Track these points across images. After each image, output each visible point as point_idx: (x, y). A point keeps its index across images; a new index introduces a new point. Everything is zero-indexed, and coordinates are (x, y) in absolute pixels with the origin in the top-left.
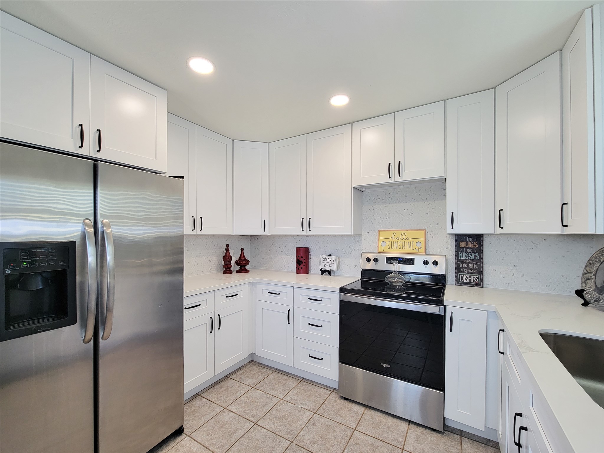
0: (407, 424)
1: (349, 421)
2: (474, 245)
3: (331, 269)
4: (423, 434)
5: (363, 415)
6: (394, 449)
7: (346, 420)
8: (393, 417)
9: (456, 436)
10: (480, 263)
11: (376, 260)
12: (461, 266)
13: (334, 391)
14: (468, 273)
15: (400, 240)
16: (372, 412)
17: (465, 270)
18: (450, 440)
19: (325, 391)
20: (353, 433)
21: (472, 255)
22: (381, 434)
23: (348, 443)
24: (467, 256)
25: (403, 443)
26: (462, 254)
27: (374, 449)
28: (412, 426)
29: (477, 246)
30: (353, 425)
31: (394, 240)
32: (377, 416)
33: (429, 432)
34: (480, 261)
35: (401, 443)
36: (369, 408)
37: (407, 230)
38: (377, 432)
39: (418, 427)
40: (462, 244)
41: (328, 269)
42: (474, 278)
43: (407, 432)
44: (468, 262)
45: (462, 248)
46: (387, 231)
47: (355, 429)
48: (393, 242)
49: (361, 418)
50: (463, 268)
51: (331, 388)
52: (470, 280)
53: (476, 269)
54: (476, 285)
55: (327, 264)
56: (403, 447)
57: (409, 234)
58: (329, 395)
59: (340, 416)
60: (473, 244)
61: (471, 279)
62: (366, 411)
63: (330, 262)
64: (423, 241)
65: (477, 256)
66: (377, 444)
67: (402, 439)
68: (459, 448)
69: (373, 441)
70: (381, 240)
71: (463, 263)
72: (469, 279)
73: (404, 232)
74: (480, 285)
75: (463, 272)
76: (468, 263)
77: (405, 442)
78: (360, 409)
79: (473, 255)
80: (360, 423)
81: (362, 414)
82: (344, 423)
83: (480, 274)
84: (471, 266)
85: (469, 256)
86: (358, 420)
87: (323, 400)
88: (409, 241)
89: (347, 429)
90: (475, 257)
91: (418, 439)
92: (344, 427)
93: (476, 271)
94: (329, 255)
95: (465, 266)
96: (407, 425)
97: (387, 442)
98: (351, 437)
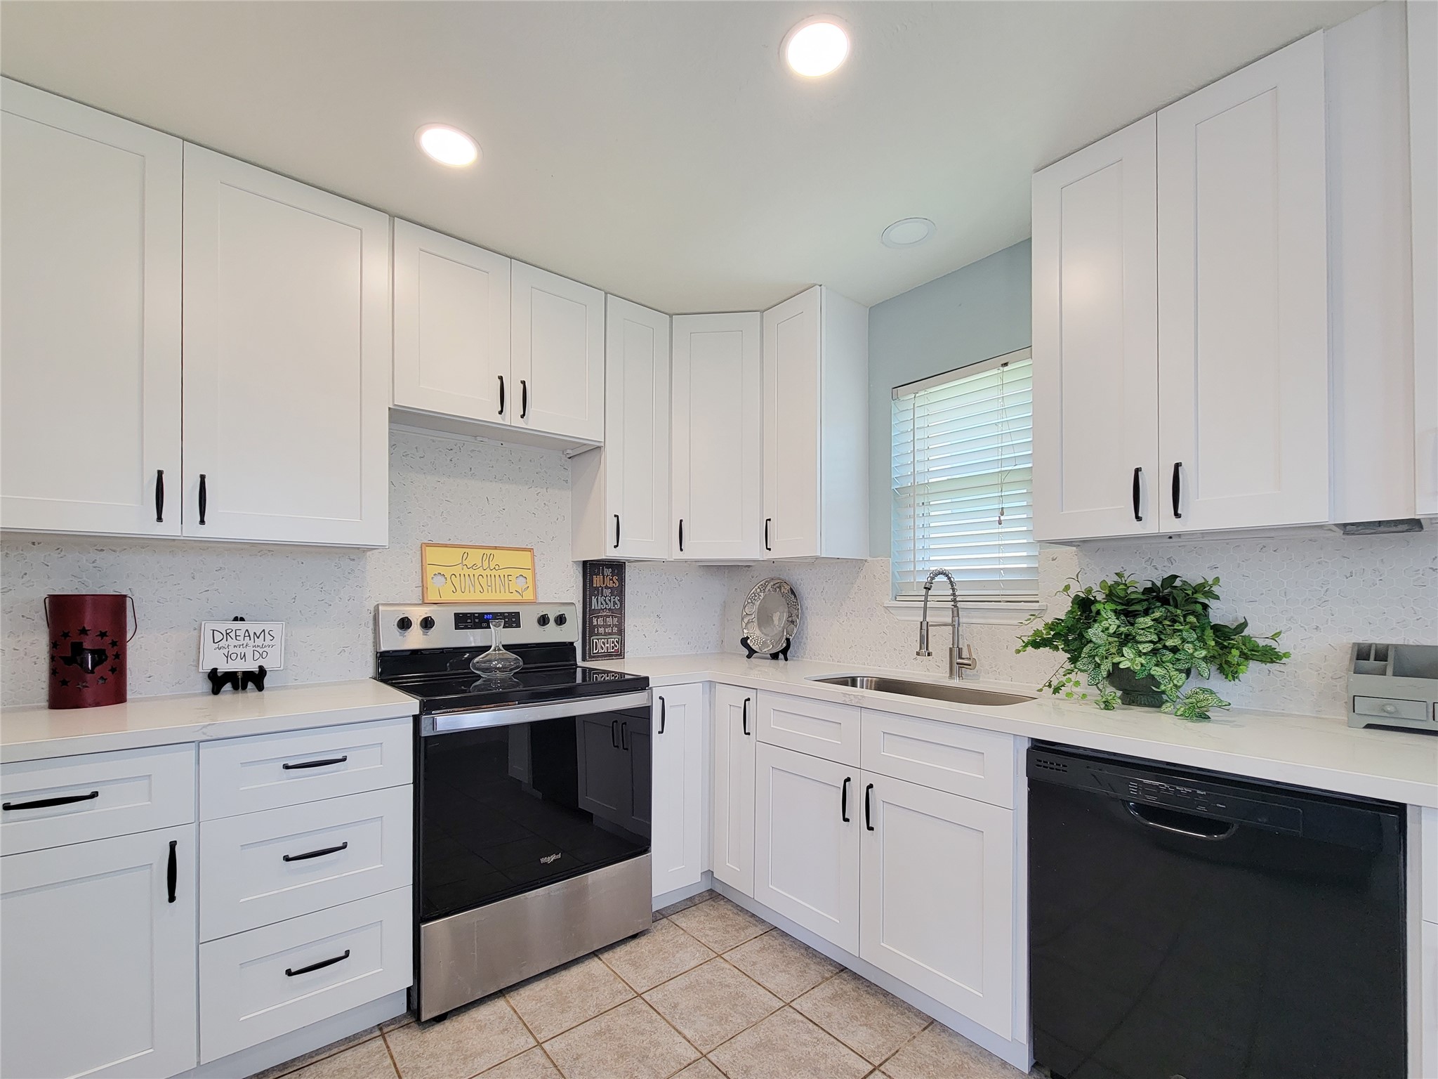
0: (596, 959)
1: (510, 1043)
2: (614, 582)
3: (261, 668)
4: (631, 953)
5: (515, 1012)
6: (631, 1006)
7: (501, 1050)
8: (565, 969)
9: (662, 921)
10: (621, 614)
11: (427, 623)
12: (595, 623)
13: (385, 1030)
14: (606, 634)
15: (480, 571)
16: (525, 992)
17: (601, 630)
18: (664, 931)
19: (362, 1050)
20: (545, 1052)
21: (610, 600)
22: (586, 1008)
23: (561, 1073)
24: (604, 602)
25: (627, 988)
26: (597, 599)
27: (608, 1035)
28: (605, 956)
29: (617, 585)
30: (525, 1041)
31: (466, 572)
32: (541, 990)
33: (633, 943)
34: (619, 612)
35: (626, 990)
36: (509, 992)
37: (496, 548)
38: (578, 1010)
39: (615, 950)
40: (597, 581)
41: (253, 667)
42: (613, 642)
43: (612, 970)
44: (605, 614)
45: (597, 588)
46: (446, 546)
47: (538, 1042)
48: (462, 576)
49: (520, 1018)
50: (598, 626)
51: (371, 1030)
52: (607, 647)
53: (616, 626)
54: (616, 655)
55: (238, 650)
56: (635, 992)
57: (501, 558)
58: (388, 1047)
59: (480, 1054)
60: (612, 580)
61: (608, 645)
62: (511, 1000)
63: (256, 644)
64: (528, 574)
65: (618, 602)
66: (603, 1025)
67: (620, 985)
68: (682, 932)
69: (591, 1028)
70: (431, 571)
71: (598, 617)
72: (606, 645)
73: (488, 552)
74: (620, 655)
75: (598, 634)
76: (605, 616)
77: (627, 984)
78: (496, 1008)
79: (612, 600)
80: (530, 1027)
81: (512, 1012)
82: (506, 1055)
83: (621, 635)
84: (609, 620)
85: (607, 604)
86: (521, 1025)
87: (388, 1067)
88: (501, 573)
89: (527, 1058)
90: (615, 603)
91: (634, 964)
92: (515, 1062)
93: (615, 630)
94: (236, 619)
95: (600, 621)
96: (600, 962)
97: (610, 1008)
98: (552, 1062)
